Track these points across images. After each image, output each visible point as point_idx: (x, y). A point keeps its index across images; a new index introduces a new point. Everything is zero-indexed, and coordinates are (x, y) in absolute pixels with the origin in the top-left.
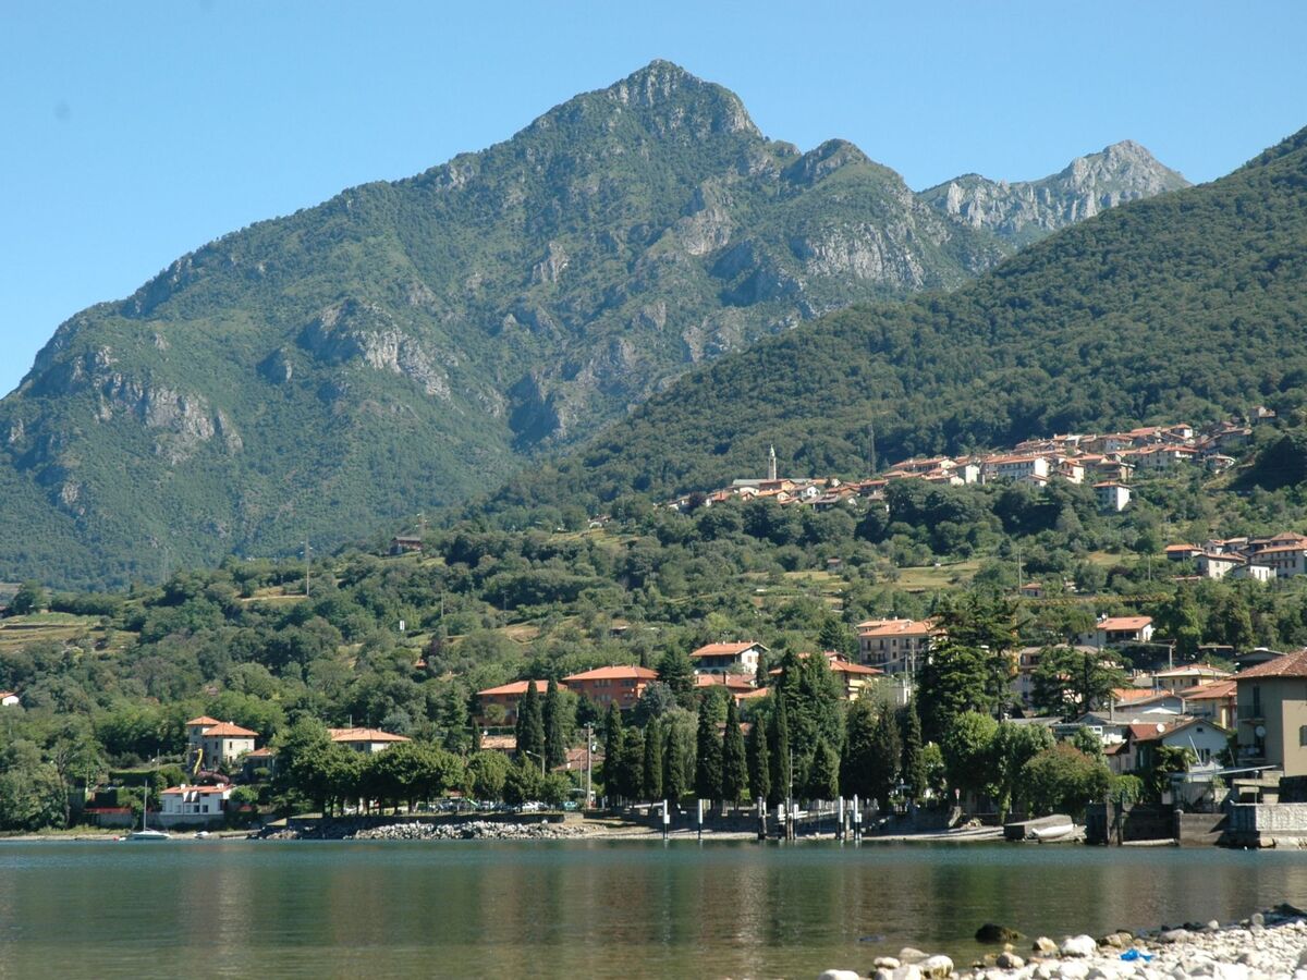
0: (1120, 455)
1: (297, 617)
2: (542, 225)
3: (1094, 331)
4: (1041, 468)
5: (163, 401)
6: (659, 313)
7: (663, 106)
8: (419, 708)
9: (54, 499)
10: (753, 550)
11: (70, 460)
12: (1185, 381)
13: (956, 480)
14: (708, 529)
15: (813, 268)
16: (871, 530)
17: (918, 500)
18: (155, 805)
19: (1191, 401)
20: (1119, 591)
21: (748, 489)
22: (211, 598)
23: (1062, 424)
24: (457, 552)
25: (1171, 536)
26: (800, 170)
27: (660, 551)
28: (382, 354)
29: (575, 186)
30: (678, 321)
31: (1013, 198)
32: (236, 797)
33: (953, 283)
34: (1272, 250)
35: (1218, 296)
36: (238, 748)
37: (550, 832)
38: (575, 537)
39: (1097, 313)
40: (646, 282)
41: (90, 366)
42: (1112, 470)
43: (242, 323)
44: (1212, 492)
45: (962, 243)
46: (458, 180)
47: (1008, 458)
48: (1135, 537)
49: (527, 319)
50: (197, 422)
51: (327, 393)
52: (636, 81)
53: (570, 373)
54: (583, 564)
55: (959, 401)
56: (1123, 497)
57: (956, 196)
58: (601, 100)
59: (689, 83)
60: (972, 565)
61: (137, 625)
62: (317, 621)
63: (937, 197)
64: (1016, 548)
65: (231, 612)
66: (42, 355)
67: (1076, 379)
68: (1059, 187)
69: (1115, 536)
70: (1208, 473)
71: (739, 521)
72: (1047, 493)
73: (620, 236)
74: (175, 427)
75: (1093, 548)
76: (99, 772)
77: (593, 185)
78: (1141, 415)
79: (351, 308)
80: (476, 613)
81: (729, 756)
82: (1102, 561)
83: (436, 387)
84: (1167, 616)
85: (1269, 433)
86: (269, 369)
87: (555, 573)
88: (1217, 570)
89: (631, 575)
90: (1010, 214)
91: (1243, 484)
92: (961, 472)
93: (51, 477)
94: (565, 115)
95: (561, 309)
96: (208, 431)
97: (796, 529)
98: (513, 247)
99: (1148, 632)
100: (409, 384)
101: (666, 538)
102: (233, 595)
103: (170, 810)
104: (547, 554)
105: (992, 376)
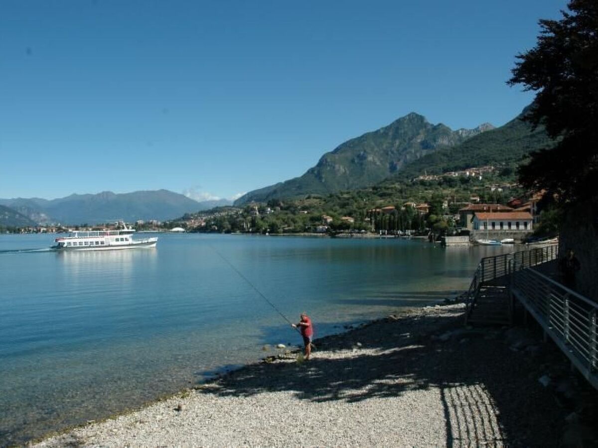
0: (481, 171)
1: (348, 199)
2: (394, 138)
3: (478, 152)
4: (468, 173)
5: (337, 166)
6: (413, 151)
7: (413, 119)
8: (358, 213)
9: (321, 182)
10: (421, 187)
11: (323, 176)
12: (493, 160)
13: (454, 176)
14: (414, 184)
15: (437, 143)
16: (440, 184)
17: (448, 180)
18: (316, 229)
19: (493, 162)
20: (477, 193)
21: (421, 178)
22: (337, 196)
23: (473, 166)
24: (374, 188)
25: (487, 185)
26: (435, 128)
27: (406, 188)
28: (370, 158)
29: (400, 132)
30: (416, 152)
31: (470, 132)
32: (328, 228)
33: (459, 143)
34: (507, 138)
35: (498, 146)
36: (330, 220)
37: (365, 236)
38: (393, 186)
39: (480, 149)
40: (410, 146)
41: (326, 162)
42: (479, 174)
43: (349, 155)
44: (495, 177)
45: (460, 138)
46: (382, 131)
47: (463, 172)
48: (481, 184)
49: (392, 152)
50: (342, 169)
51: (362, 164)
52: (409, 115)
53: (399, 160)
54: (394, 190)
55: (457, 163)
56: (481, 178)
57: (460, 131)
58: (404, 118)
59: (417, 115)
60: (454, 189)
61: (325, 201)
62: (351, 200)
63: (457, 132)
64: (462, 186)
65: (339, 198)
66: (320, 160)
67: (475, 159)
68: (477, 130)
69: (478, 184)
70: (494, 174)
71: (419, 183)
72: (468, 177)
73: (407, 139)
74: (339, 170)
75: (474, 186)
76: (309, 224)
77: (402, 131)
78: (486, 165)
79: (365, 151)
80: (376, 197)
81: (394, 222)
82: (475, 188)
83: (378, 163)
84: (481, 197)
85: (504, 167)
86: (353, 161)
87: (389, 191)
88: (493, 189)
89: (401, 191)
90: (469, 134)
91: (500, 175)
92: (455, 174)
93: (320, 178)
94: (398, 121)
95: (398, 151)
96: (344, 171)
97: (428, 184)
98: (390, 141)
99: (479, 200)
100: (374, 163)
101: (407, 185)
102: (340, 196)
103: (318, 230)
104: (388, 189)
105: (462, 159)
